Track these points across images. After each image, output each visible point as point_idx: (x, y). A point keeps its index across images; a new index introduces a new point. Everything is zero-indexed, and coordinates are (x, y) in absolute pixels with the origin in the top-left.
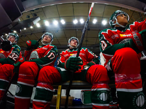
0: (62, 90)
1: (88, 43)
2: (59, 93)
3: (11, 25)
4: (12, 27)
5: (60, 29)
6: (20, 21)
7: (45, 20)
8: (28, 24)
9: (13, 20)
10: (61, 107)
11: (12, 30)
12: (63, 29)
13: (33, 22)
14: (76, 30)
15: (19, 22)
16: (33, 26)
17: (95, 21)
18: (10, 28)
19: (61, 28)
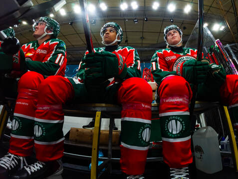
0: (102, 119)
1: (144, 42)
2: (97, 125)
3: (18, 12)
4: (20, 15)
5: (98, 19)
6: (33, 5)
7: (73, 4)
8: (47, 10)
9: (21, 4)
10: (100, 148)
11: (20, 21)
12: (103, 19)
13: (54, 6)
14: (125, 20)
15: (31, 6)
16: (54, 14)
17: (156, 6)
18: (17, 17)
19: (100, 17)
